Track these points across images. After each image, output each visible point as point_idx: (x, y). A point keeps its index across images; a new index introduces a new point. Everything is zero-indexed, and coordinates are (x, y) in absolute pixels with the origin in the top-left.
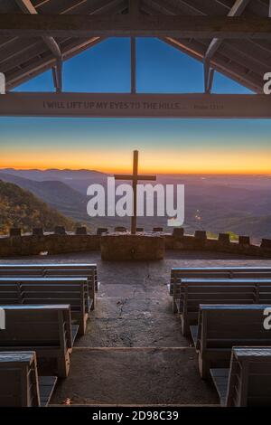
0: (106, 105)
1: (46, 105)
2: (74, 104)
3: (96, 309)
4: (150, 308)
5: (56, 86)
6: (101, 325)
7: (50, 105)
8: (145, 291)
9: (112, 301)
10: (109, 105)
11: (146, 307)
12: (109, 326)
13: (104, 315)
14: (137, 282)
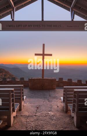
0: (31, 26)
1: (8, 26)
2: (19, 26)
3: (23, 110)
4: (53, 110)
5: (12, 18)
6: (23, 120)
7: (9, 26)
8: (49, 101)
9: (32, 106)
10: (33, 26)
11: (50, 109)
12: (28, 120)
13: (27, 114)
14: (45, 98)
